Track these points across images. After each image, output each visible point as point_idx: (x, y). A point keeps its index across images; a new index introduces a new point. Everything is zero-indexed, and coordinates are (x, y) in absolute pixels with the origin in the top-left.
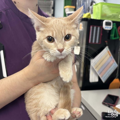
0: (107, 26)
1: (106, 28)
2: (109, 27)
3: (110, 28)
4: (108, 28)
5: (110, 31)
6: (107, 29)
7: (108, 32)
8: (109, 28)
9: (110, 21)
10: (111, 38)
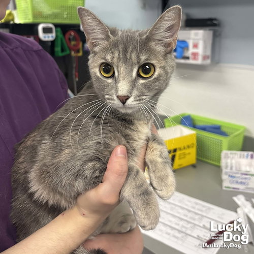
0: (47, 35)
1: (45, 37)
2: (50, 35)
3: (52, 37)
4: (48, 37)
5: (53, 42)
6: (47, 39)
7: (50, 44)
8: (50, 37)
9: (51, 26)
10: (56, 54)
